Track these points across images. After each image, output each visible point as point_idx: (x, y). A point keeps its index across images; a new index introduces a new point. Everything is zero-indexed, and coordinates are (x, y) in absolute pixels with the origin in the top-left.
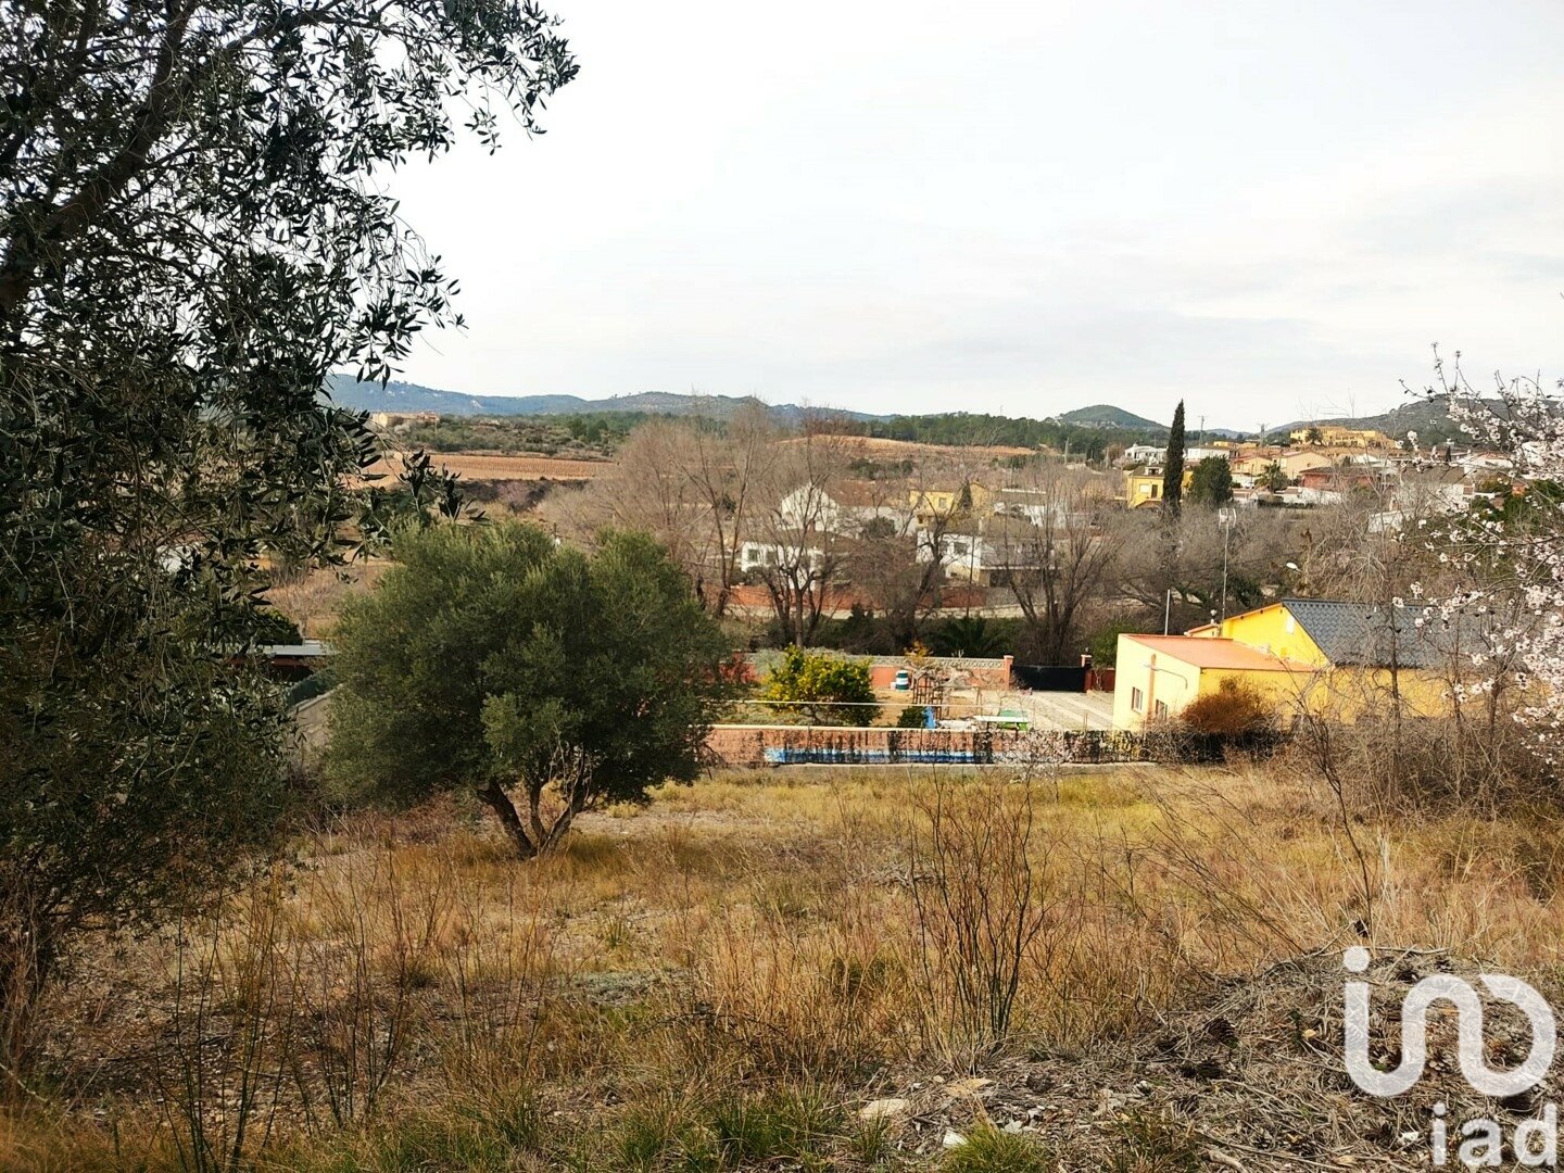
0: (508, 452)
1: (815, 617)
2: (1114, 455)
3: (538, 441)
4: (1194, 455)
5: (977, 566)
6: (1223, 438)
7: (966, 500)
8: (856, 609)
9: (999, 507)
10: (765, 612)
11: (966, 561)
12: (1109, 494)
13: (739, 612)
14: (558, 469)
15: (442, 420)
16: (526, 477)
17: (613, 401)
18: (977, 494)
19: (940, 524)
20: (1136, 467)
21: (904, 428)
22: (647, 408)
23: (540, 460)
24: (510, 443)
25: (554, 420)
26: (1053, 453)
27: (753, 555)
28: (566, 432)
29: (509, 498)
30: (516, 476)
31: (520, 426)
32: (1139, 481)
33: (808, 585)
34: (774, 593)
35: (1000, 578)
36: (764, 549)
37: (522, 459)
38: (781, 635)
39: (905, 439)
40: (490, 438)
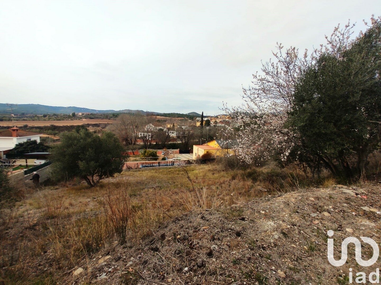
0: (102, 119)
1: (150, 144)
2: (195, 119)
3: (107, 117)
4: (206, 119)
5: (175, 135)
6: (210, 117)
7: (174, 126)
8: (156, 143)
9: (178, 127)
10: (142, 143)
11: (173, 135)
12: (194, 124)
13: (138, 144)
14: (110, 122)
15: (91, 114)
16: (105, 123)
17: (120, 111)
18: (175, 125)
19: (169, 129)
20: (198, 121)
21: (165, 115)
22: (125, 112)
23: (107, 120)
24: (102, 118)
25: (110, 114)
26: (187, 119)
27: (141, 134)
28: (112, 116)
29: (101, 126)
30: (103, 123)
31: (104, 115)
32: (198, 123)
33: (149, 139)
34: (143, 140)
35: (178, 137)
36: (142, 134)
37: (105, 120)
38: (145, 147)
39: (166, 117)
40: (99, 117)
